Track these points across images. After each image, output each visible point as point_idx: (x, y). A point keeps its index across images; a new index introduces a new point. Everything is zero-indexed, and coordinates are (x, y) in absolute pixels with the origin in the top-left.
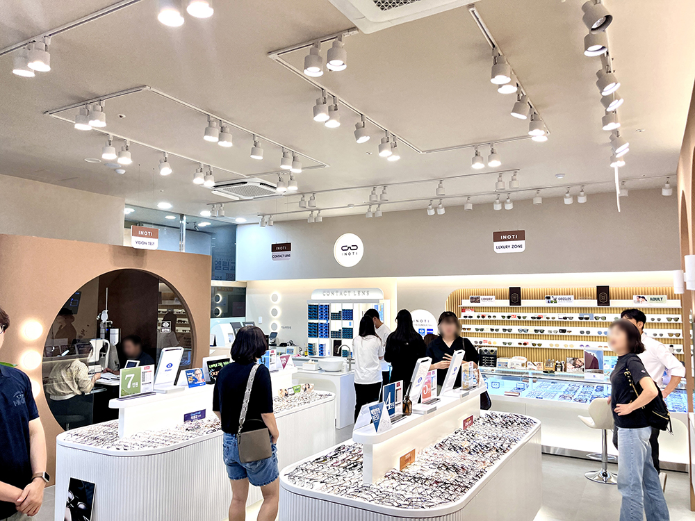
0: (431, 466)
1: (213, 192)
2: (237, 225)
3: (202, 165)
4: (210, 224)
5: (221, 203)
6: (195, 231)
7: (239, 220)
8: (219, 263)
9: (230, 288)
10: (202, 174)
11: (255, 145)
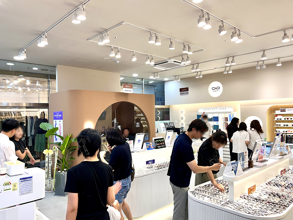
0: (265, 193)
1: (154, 67)
2: (165, 81)
3: (149, 56)
4: (154, 82)
5: (158, 72)
6: (148, 85)
7: (166, 79)
8: (158, 98)
9: (163, 108)
10: (149, 60)
11: (171, 43)
